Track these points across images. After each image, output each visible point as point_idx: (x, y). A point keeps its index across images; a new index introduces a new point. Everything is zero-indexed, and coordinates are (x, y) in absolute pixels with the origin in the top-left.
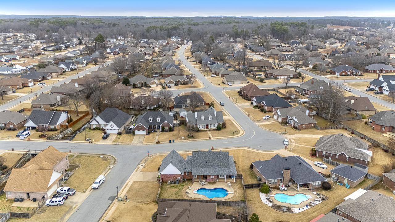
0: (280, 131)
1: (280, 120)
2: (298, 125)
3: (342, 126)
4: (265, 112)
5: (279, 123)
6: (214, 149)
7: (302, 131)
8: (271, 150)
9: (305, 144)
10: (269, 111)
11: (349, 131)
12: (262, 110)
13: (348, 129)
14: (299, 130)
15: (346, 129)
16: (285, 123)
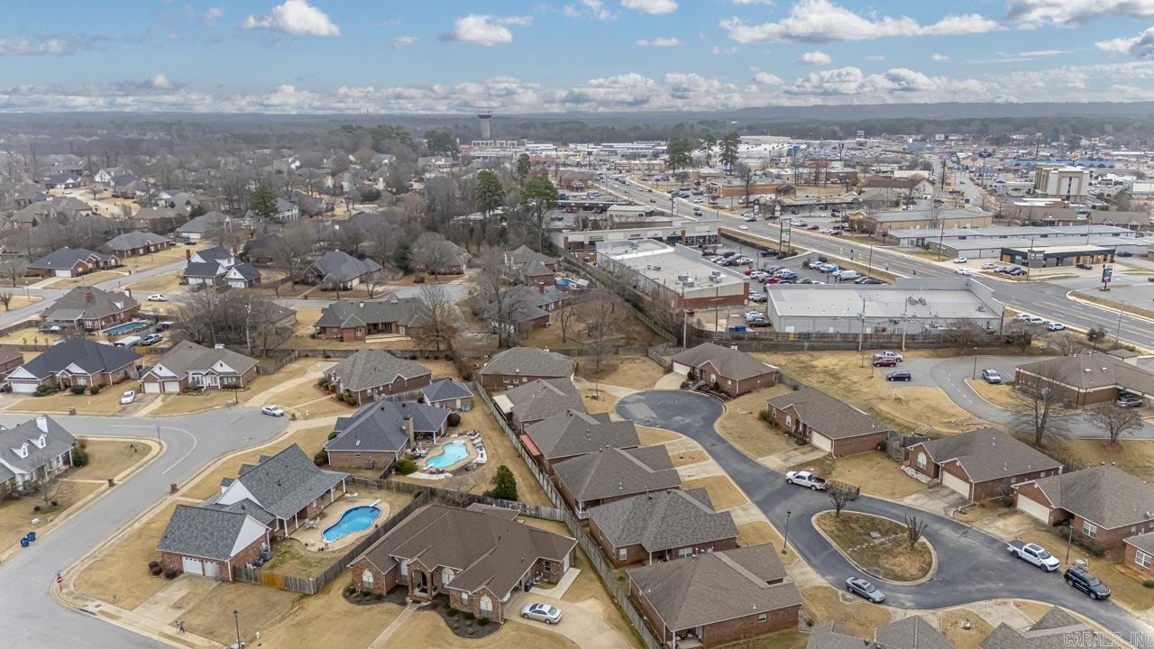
0: (214, 404)
1: (174, 388)
2: (238, 378)
3: (297, 353)
4: (95, 392)
5: (179, 394)
6: (178, 490)
7: (254, 386)
8: (277, 434)
9: (304, 399)
10: (101, 386)
11: (314, 356)
12: (79, 391)
13: (310, 354)
14: (246, 388)
15: (307, 356)
16: (189, 388)
